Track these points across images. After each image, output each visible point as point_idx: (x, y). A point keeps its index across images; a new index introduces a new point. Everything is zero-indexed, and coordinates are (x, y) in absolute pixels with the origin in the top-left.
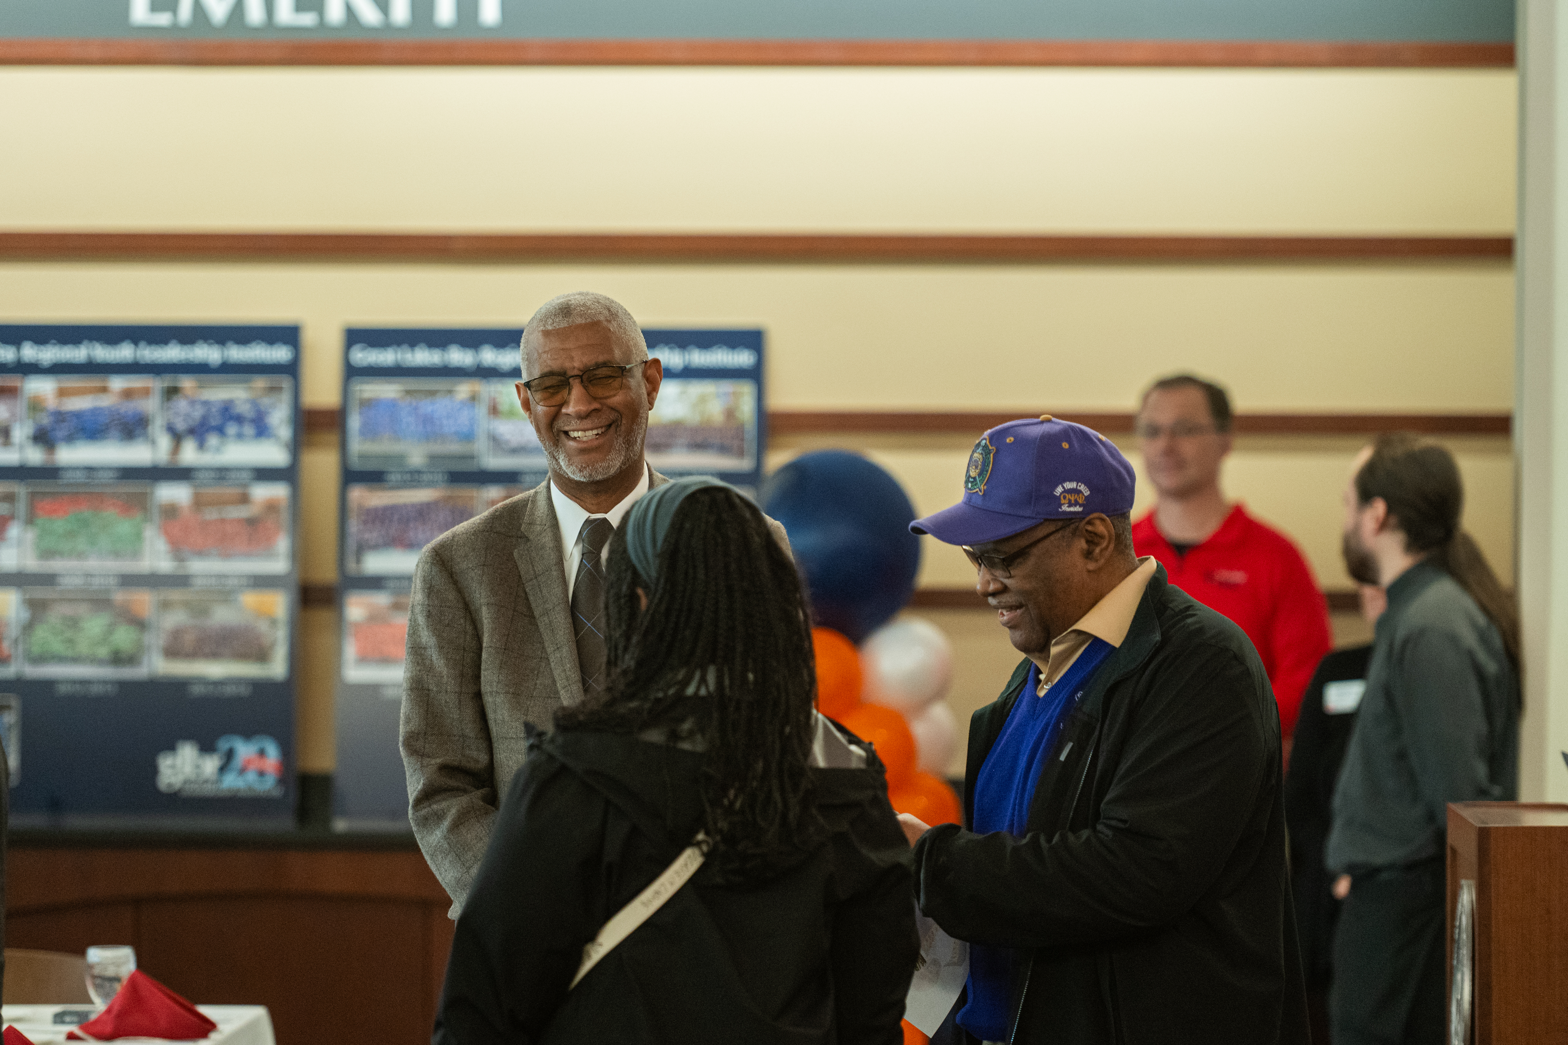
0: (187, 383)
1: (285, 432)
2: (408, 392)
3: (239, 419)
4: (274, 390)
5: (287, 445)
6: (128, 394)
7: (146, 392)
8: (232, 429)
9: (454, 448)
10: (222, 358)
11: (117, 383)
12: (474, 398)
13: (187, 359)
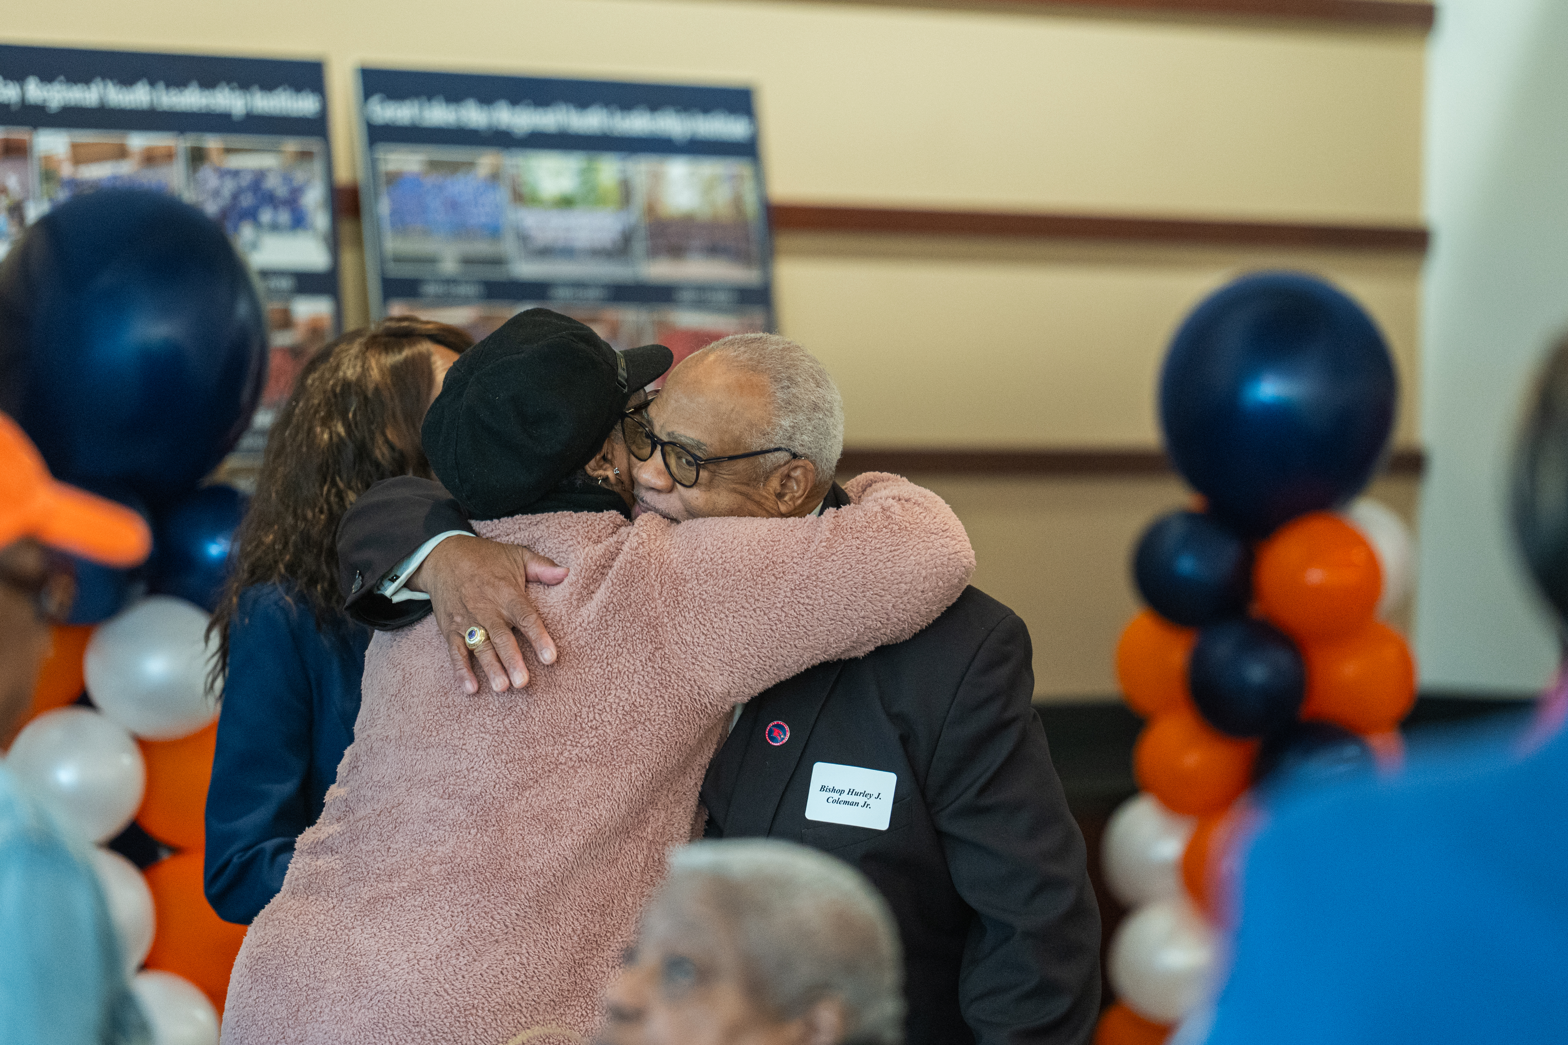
0: (212, 143)
1: (321, 220)
2: (434, 165)
3: (270, 199)
4: (305, 156)
5: (326, 239)
6: (150, 158)
7: (169, 156)
8: (266, 216)
9: (482, 248)
10: (246, 108)
11: (138, 141)
12: (495, 177)
13: (207, 106)
